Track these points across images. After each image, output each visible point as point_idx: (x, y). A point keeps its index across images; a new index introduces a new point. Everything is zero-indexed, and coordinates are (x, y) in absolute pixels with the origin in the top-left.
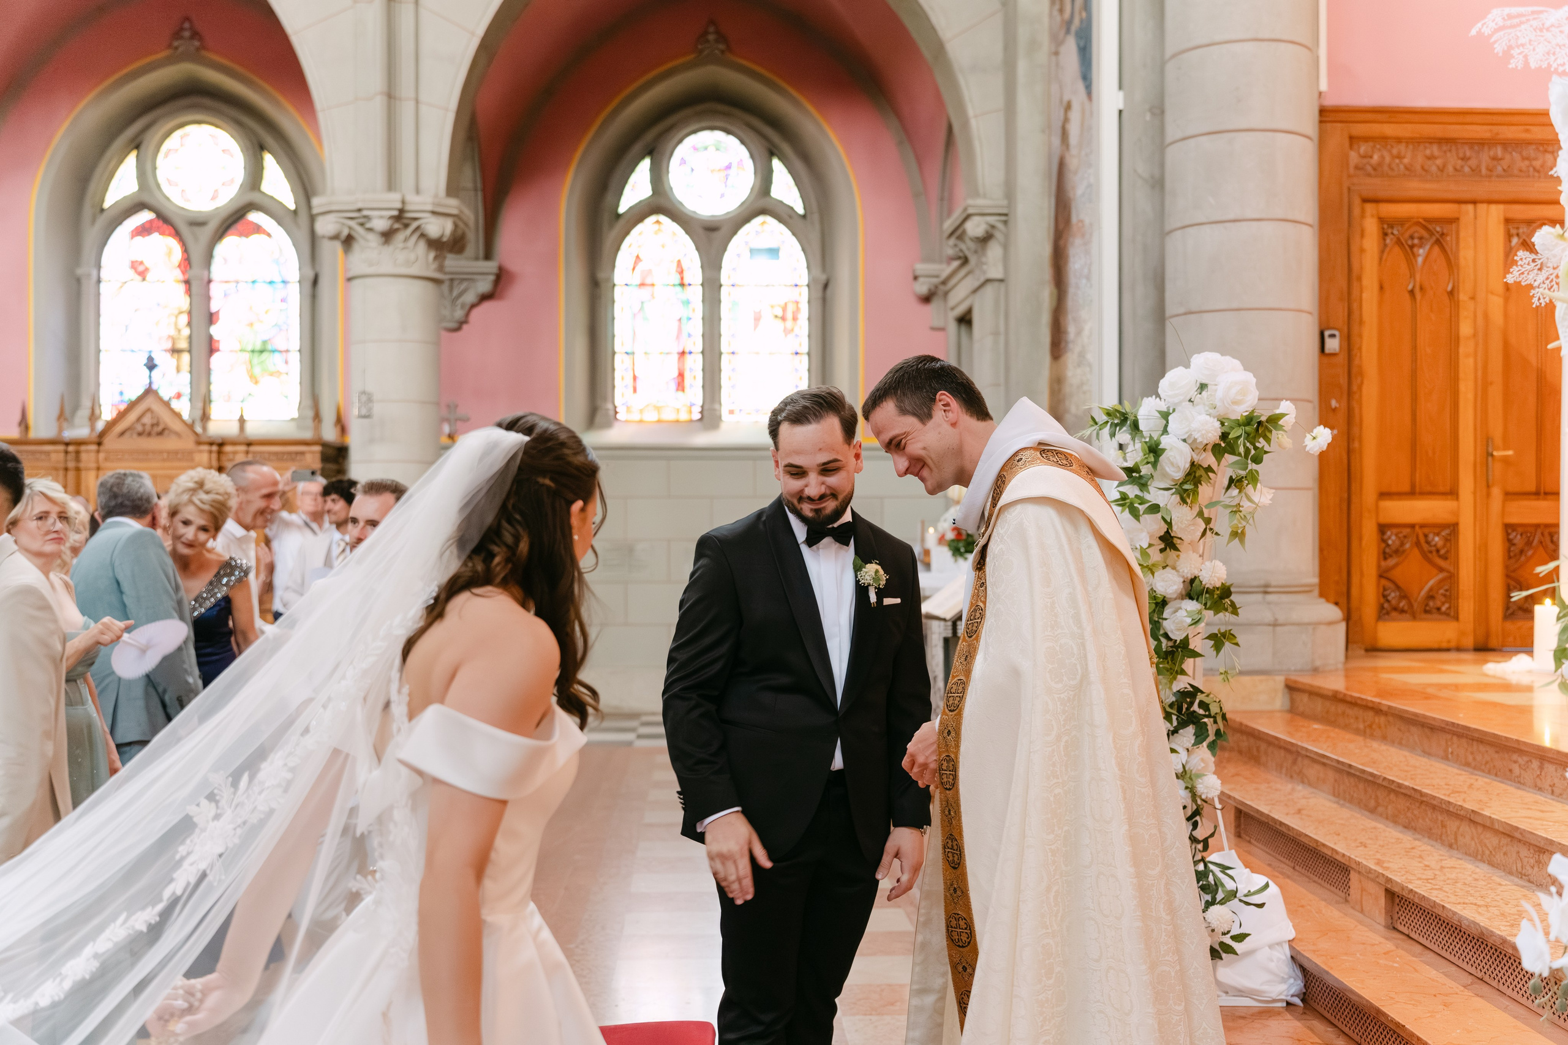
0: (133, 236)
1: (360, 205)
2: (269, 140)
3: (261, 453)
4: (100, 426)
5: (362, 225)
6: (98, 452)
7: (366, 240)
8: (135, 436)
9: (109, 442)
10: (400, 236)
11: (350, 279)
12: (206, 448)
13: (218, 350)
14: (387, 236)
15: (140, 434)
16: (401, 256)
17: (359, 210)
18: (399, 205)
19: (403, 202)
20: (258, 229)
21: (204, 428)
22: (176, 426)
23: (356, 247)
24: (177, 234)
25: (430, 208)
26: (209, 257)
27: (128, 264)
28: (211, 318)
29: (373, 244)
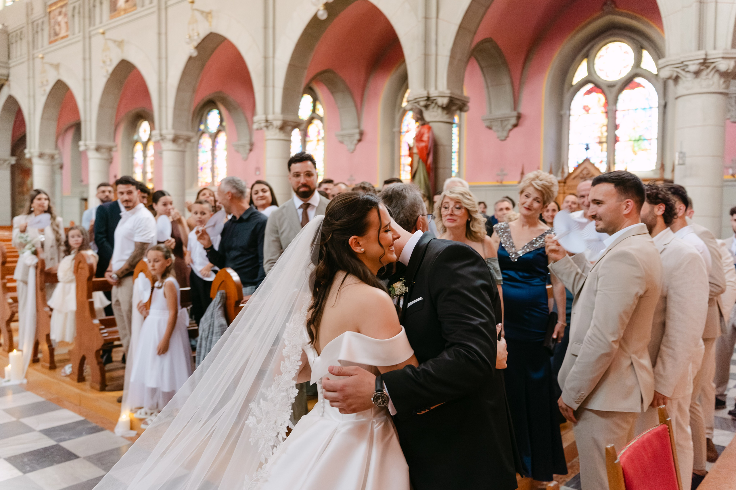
0: (584, 95)
1: (682, 60)
2: (645, 43)
4: (566, 175)
5: (683, 70)
6: (564, 186)
7: (686, 77)
9: (569, 181)
10: (704, 73)
11: (677, 98)
13: (619, 141)
14: (697, 74)
16: (704, 83)
17: (682, 63)
18: (704, 57)
19: (706, 55)
20: (639, 85)
23: (680, 82)
24: (603, 92)
25: (721, 56)
26: (616, 100)
27: (582, 107)
28: (616, 127)
29: (689, 79)
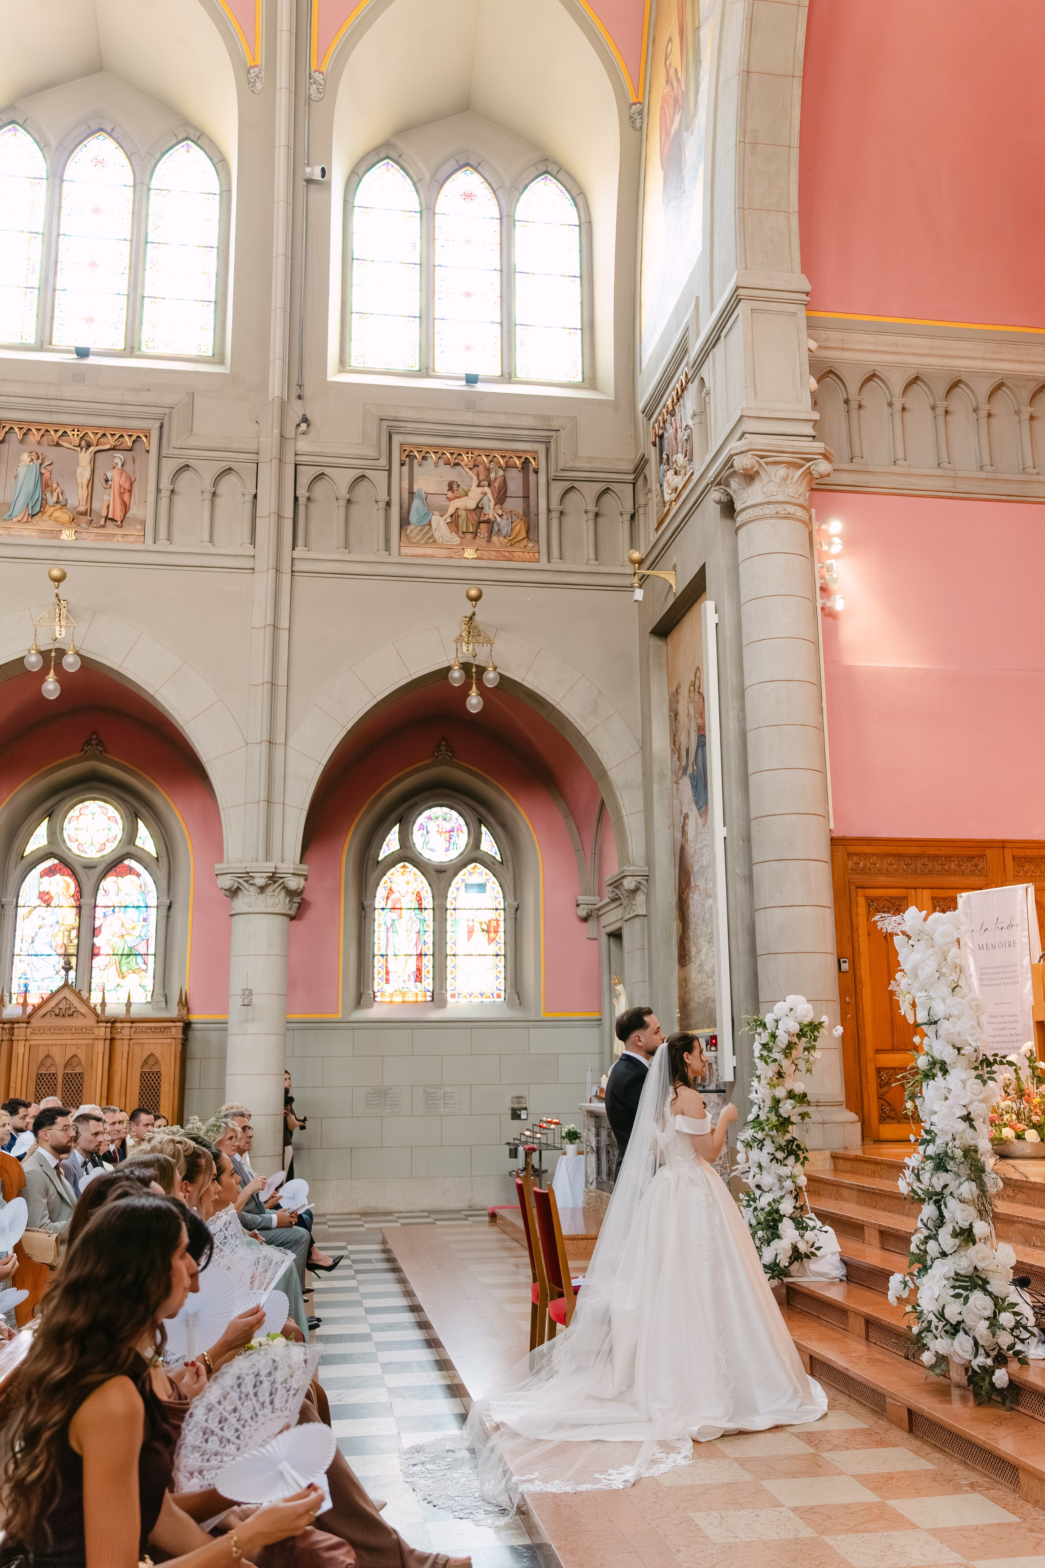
0: (42, 877)
1: (248, 870)
2: (143, 811)
3: (141, 1028)
4: (29, 1010)
5: (247, 881)
6: (27, 1028)
7: (249, 891)
8: (53, 1017)
9: (36, 1022)
10: (271, 889)
11: (232, 916)
12: (104, 1024)
13: (98, 955)
14: (262, 889)
15: (56, 1015)
16: (270, 901)
17: (248, 873)
18: (272, 870)
19: (275, 868)
20: (131, 871)
21: (103, 1010)
22: (83, 1009)
23: (240, 894)
24: (74, 874)
25: (292, 871)
26: (96, 889)
27: (37, 894)
28: (95, 932)
29: (253, 894)
